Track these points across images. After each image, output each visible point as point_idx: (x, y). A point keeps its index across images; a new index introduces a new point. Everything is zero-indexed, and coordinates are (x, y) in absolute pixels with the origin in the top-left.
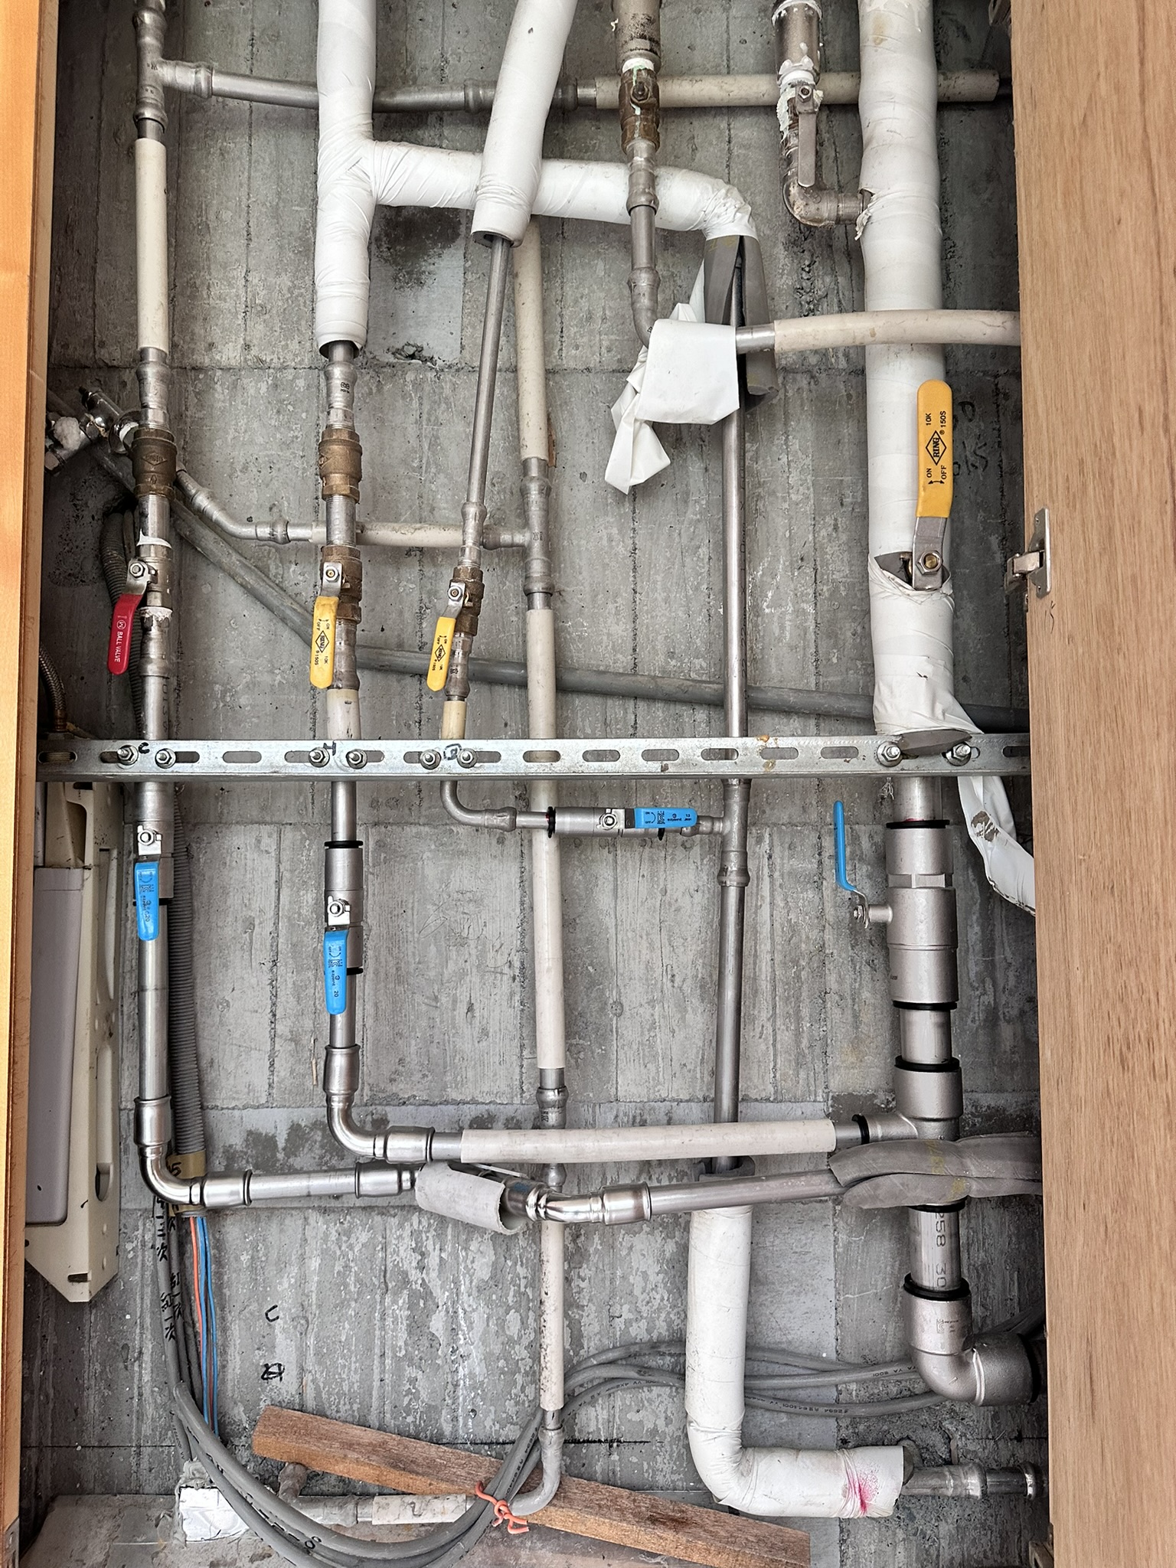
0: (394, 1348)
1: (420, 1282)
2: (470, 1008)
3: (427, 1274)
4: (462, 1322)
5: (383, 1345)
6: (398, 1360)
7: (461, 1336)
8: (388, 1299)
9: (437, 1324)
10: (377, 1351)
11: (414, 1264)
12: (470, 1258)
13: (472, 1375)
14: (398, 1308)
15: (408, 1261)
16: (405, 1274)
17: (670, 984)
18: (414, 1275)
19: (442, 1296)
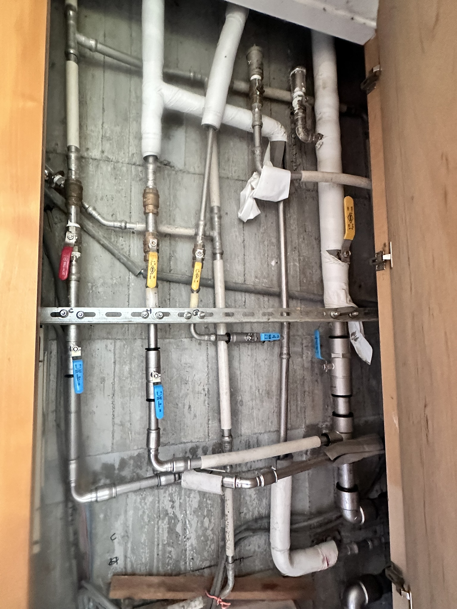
0: (163, 541)
1: (172, 513)
2: (190, 407)
3: (175, 509)
4: (188, 526)
5: (158, 540)
6: (164, 545)
7: (188, 531)
8: (160, 522)
9: (179, 529)
10: (156, 543)
11: (170, 506)
12: (191, 500)
13: (192, 545)
14: (164, 525)
15: (167, 505)
16: (167, 511)
17: (258, 393)
18: (170, 511)
19: (180, 517)
